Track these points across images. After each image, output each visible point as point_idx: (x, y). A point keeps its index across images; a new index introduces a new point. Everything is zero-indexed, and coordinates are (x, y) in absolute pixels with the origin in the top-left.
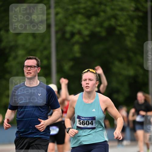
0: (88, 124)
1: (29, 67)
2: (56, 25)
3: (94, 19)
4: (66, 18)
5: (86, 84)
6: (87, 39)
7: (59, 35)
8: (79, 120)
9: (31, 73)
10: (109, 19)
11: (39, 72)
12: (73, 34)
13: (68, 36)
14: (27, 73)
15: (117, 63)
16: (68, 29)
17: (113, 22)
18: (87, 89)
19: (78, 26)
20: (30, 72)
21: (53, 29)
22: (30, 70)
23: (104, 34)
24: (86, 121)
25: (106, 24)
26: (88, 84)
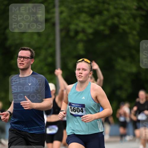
0: (78, 111)
1: (22, 58)
2: (61, 23)
3: (97, 17)
4: (70, 17)
5: (80, 73)
6: (91, 37)
7: (63, 34)
8: (71, 107)
9: (23, 64)
10: (112, 17)
11: (32, 63)
12: (77, 33)
13: (72, 34)
14: (20, 64)
15: (120, 60)
16: (73, 27)
17: (116, 21)
18: (80, 78)
19: (82, 25)
20: (23, 62)
21: (58, 28)
22: (23, 60)
23: (107, 32)
24: (76, 108)
25: (109, 22)
26: (81, 73)
